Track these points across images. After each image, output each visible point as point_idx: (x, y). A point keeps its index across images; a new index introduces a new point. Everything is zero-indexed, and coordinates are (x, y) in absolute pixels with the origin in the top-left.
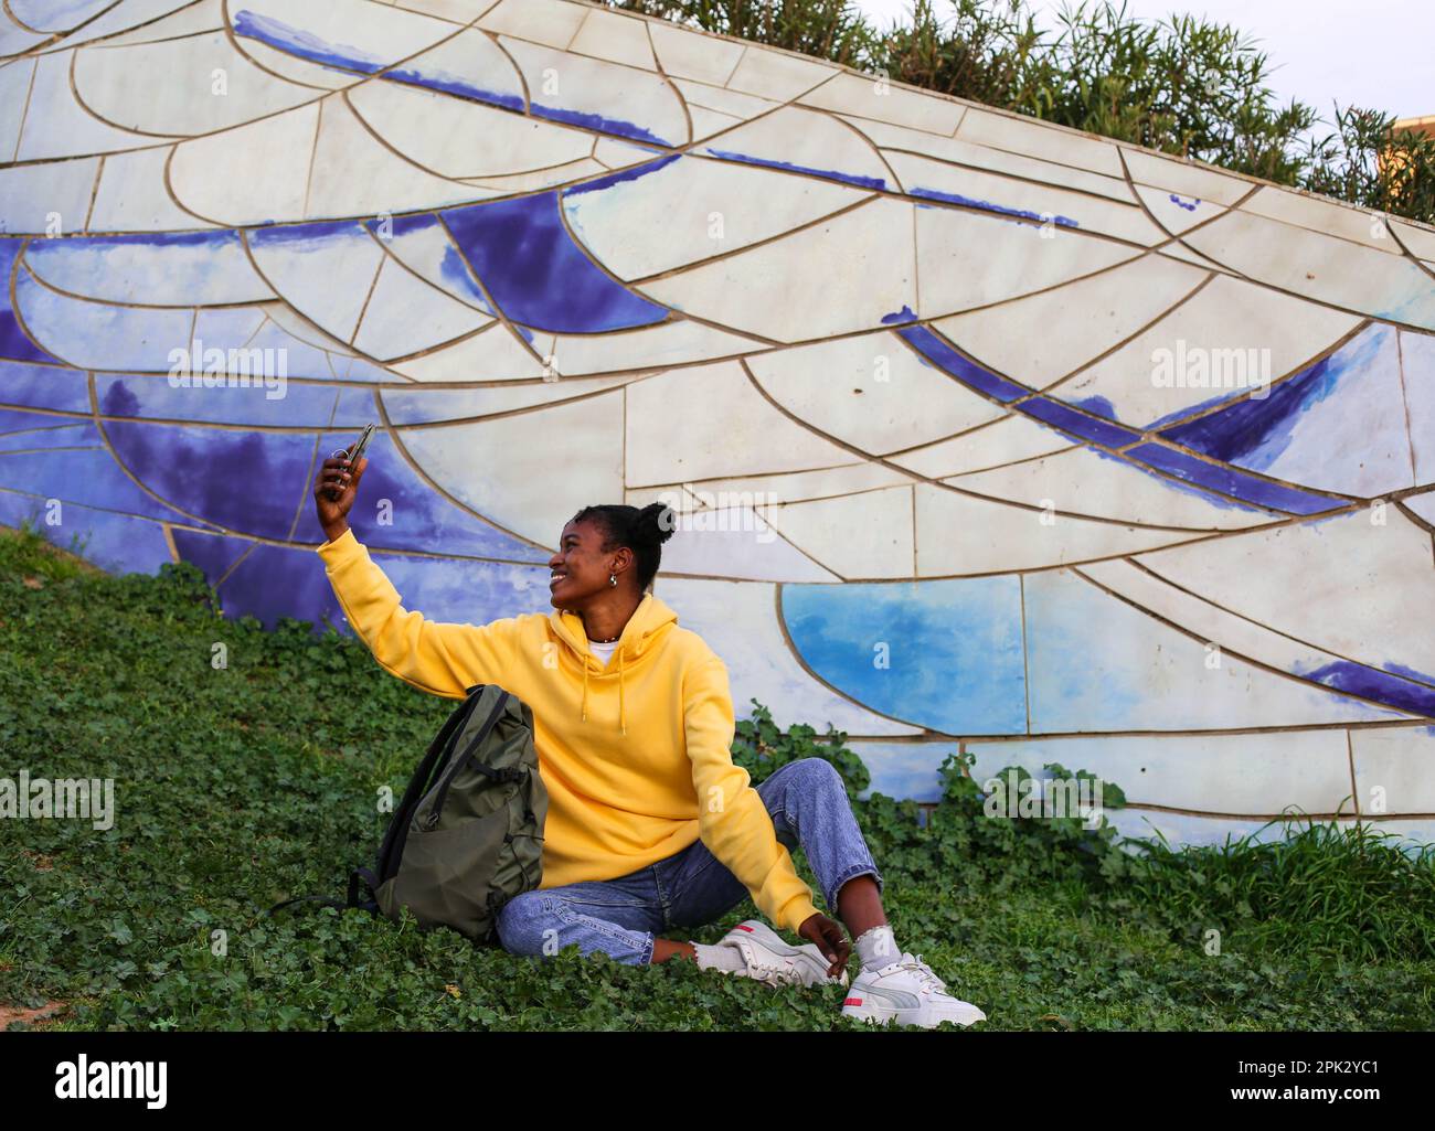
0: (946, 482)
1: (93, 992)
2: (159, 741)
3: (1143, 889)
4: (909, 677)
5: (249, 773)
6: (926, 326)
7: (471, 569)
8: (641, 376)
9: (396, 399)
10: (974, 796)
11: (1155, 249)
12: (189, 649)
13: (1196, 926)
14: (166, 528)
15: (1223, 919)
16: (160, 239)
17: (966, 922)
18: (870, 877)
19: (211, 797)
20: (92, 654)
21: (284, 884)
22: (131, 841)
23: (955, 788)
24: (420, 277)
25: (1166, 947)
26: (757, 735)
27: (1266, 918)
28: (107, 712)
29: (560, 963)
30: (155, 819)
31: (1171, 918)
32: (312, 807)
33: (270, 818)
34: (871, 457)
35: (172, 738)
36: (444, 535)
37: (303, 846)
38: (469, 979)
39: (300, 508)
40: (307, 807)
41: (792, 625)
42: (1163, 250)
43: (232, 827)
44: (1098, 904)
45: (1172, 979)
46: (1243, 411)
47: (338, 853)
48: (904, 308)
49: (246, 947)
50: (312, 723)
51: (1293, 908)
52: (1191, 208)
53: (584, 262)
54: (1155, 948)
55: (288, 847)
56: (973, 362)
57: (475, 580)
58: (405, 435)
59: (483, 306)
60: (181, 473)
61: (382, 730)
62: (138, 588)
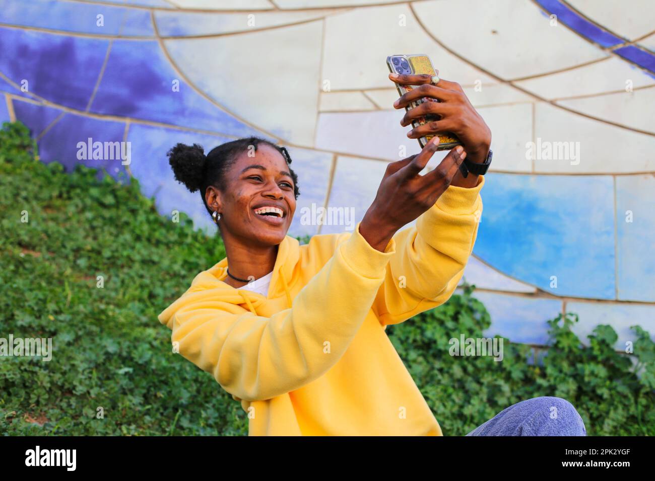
0: (559, 103)
4: (525, 247)
8: (337, 12)
9: (164, 18)
10: (575, 347)
14: (9, 98)
23: (561, 339)
34: (502, 81)
36: (191, 114)
39: (96, 89)
50: (77, 251)
56: (581, 16)
58: (169, 43)
60: (21, 62)
61: (130, 259)
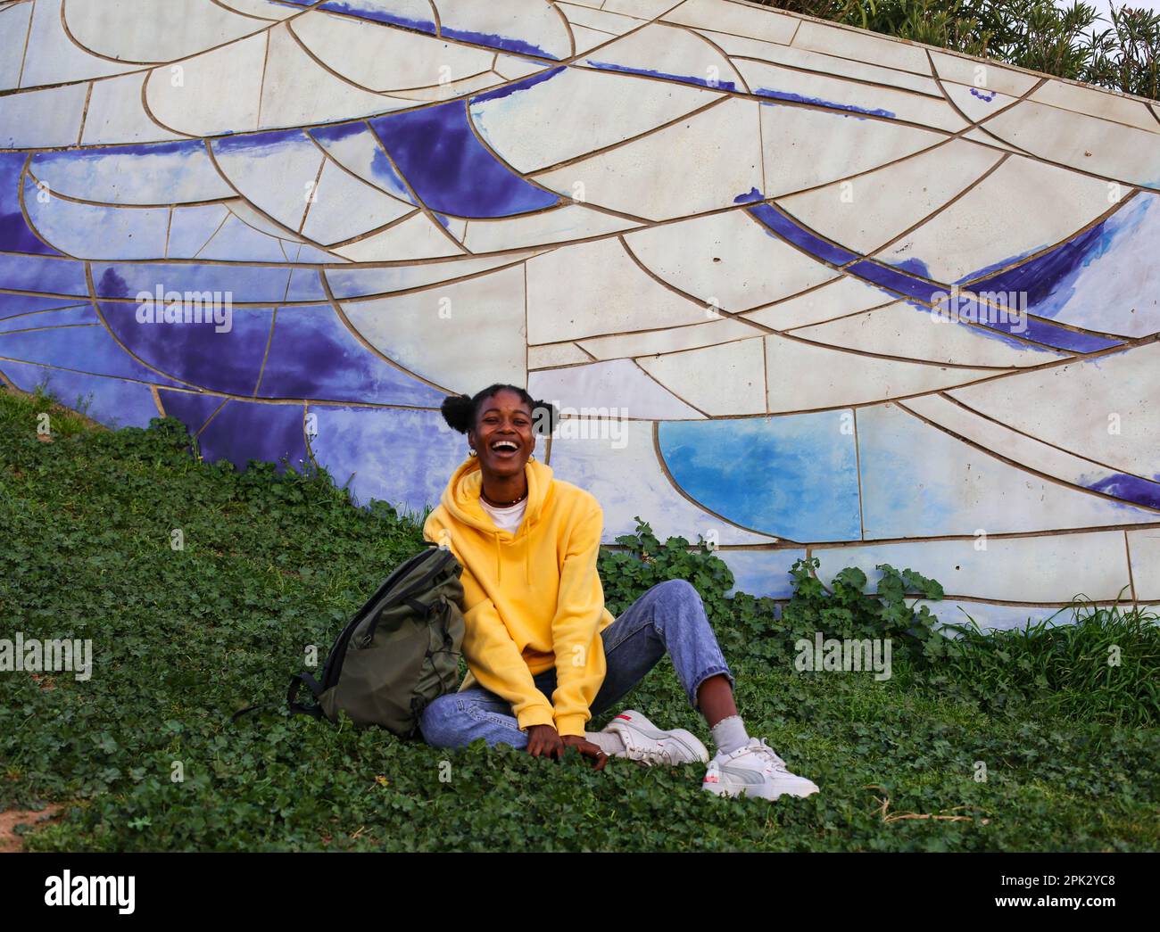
0: (791, 333)
1: (85, 795)
2: (148, 571)
3: (958, 667)
4: (764, 496)
5: (221, 596)
6: (771, 204)
7: (404, 416)
8: (538, 253)
9: (337, 277)
10: (819, 593)
11: (959, 134)
12: (174, 489)
13: (1002, 697)
14: (154, 389)
15: (1024, 689)
16: (139, 149)
17: (811, 702)
18: (723, 676)
19: (190, 618)
20: (94, 498)
21: (246, 693)
22: (122, 660)
23: (803, 587)
24: (354, 175)
25: (976, 716)
26: (641, 546)
27: (1060, 688)
28: (106, 547)
29: (469, 754)
30: (142, 640)
31: (981, 691)
32: (273, 622)
33: (238, 634)
34: (728, 314)
35: (159, 567)
36: (380, 388)
37: (264, 657)
38: (395, 770)
39: (262, 370)
40: (267, 623)
41: (667, 456)
42: (966, 135)
43: (207, 643)
44: (921, 680)
45: (977, 747)
46: (1034, 268)
47: (292, 663)
48: (753, 189)
49: (211, 751)
50: (275, 549)
51: (1082, 679)
52: (988, 99)
53: (489, 158)
54: (966, 718)
55: (253, 657)
56: (811, 233)
57: (407, 425)
58: (345, 306)
59: (406, 197)
60: (164, 343)
61: (333, 553)
62: (132, 440)
